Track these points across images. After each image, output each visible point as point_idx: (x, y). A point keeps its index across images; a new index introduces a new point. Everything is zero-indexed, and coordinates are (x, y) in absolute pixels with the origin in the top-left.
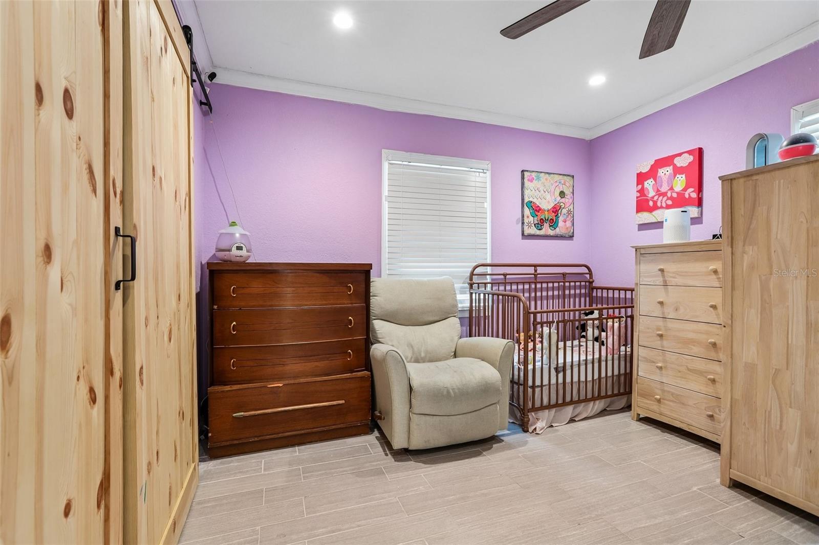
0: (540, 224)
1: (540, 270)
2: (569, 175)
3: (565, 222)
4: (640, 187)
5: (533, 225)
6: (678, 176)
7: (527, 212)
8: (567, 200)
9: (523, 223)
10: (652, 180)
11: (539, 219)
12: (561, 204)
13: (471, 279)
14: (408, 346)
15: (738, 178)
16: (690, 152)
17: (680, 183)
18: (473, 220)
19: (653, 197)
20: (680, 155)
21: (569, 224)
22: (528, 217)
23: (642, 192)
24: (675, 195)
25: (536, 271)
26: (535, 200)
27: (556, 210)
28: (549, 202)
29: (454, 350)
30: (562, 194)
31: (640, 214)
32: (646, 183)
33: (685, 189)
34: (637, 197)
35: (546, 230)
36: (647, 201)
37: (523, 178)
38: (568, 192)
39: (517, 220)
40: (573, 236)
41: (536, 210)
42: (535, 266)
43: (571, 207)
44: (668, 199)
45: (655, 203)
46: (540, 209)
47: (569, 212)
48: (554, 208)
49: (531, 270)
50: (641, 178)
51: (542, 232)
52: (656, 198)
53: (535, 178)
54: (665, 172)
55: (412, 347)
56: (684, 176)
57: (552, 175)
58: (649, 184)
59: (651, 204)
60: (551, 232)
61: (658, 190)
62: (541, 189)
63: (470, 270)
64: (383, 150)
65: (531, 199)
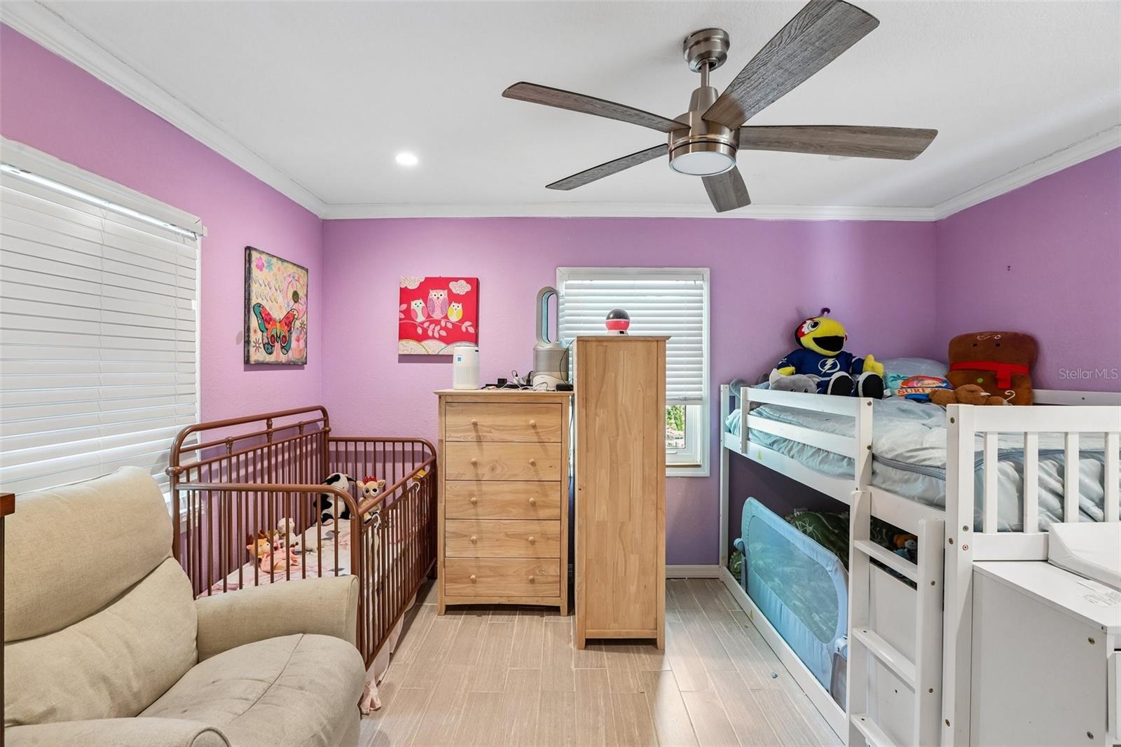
0: (269, 348)
1: (277, 423)
2: (303, 268)
3: (298, 341)
4: (404, 306)
5: (262, 346)
6: (453, 304)
7: (254, 322)
8: (301, 307)
9: (247, 342)
10: (421, 301)
11: (269, 336)
12: (295, 313)
13: (175, 461)
15: (592, 341)
16: (468, 280)
17: (456, 312)
18: (170, 334)
19: (422, 323)
20: (456, 280)
21: (302, 343)
22: (255, 331)
23: (408, 313)
24: (450, 326)
25: (269, 426)
26: (264, 303)
27: (289, 321)
28: (281, 307)
30: (296, 296)
31: (404, 342)
32: (413, 303)
33: (462, 321)
34: (400, 319)
35: (278, 355)
36: (415, 326)
37: (248, 260)
38: (301, 294)
39: (238, 337)
40: (306, 363)
41: (266, 319)
42: (268, 418)
43: (304, 318)
44: (442, 328)
45: (425, 331)
46: (271, 319)
47: (303, 326)
48: (287, 317)
49: (261, 426)
50: (406, 295)
51: (271, 359)
52: (426, 325)
53: (266, 264)
54: (437, 295)
56: (460, 305)
57: (285, 264)
58: (417, 305)
59: (420, 331)
60: (283, 358)
61: (429, 316)
62: (273, 283)
63: (172, 440)
65: (260, 301)
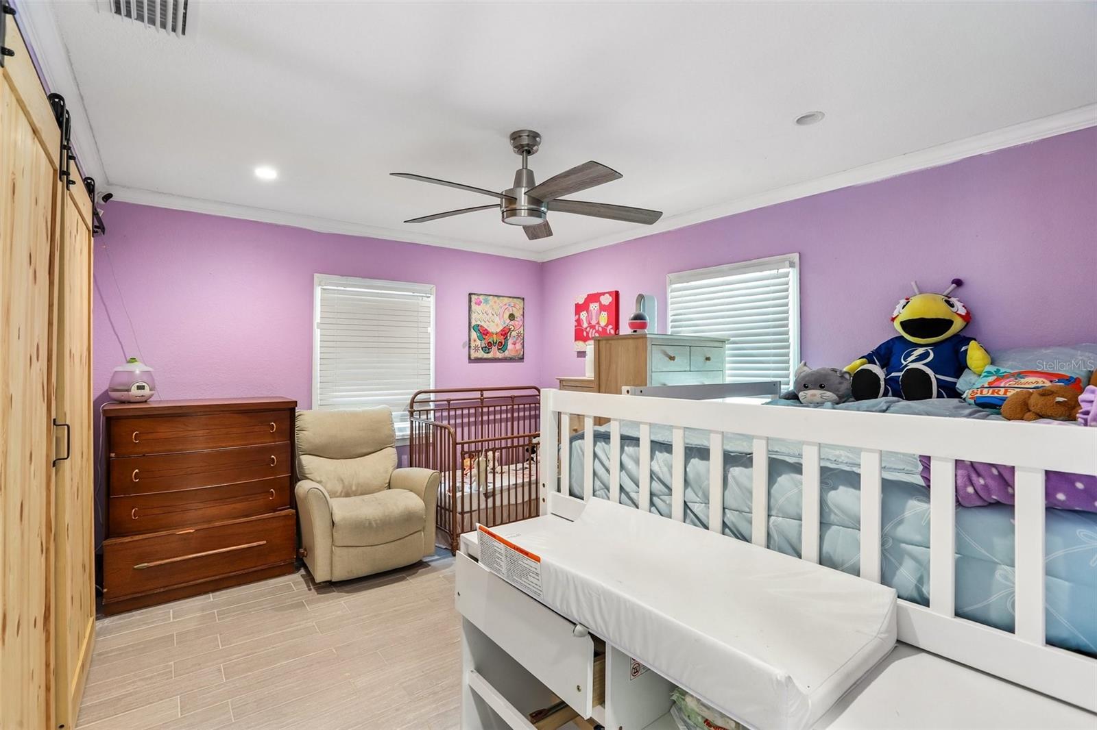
0: (487, 349)
1: (486, 394)
2: (519, 298)
3: (515, 345)
4: (577, 316)
5: (480, 349)
6: (602, 312)
7: (474, 335)
8: (517, 323)
9: (470, 347)
10: (585, 312)
11: (486, 343)
12: (511, 327)
13: (412, 407)
14: (338, 480)
16: (610, 293)
17: (604, 318)
18: (415, 346)
19: (586, 328)
20: (604, 294)
21: (518, 346)
22: (475, 341)
23: (579, 321)
24: (600, 329)
25: (482, 395)
26: (482, 324)
27: (505, 333)
28: (497, 325)
29: (388, 481)
30: (512, 317)
31: (577, 342)
32: (581, 314)
33: (607, 326)
34: (576, 326)
35: (495, 353)
36: (582, 331)
37: (470, 301)
38: (518, 314)
39: (464, 344)
40: (523, 358)
41: (484, 333)
42: (482, 390)
43: (521, 329)
44: (596, 332)
45: (588, 333)
46: (488, 333)
47: (519, 335)
48: (502, 330)
49: (478, 395)
50: (579, 308)
51: (490, 356)
52: (588, 329)
53: (483, 301)
54: (594, 307)
55: (342, 481)
56: (606, 313)
57: (501, 298)
58: (583, 315)
59: (585, 334)
60: (499, 355)
61: (590, 323)
62: (490, 311)
63: (411, 396)
64: (315, 274)
65: (478, 323)
